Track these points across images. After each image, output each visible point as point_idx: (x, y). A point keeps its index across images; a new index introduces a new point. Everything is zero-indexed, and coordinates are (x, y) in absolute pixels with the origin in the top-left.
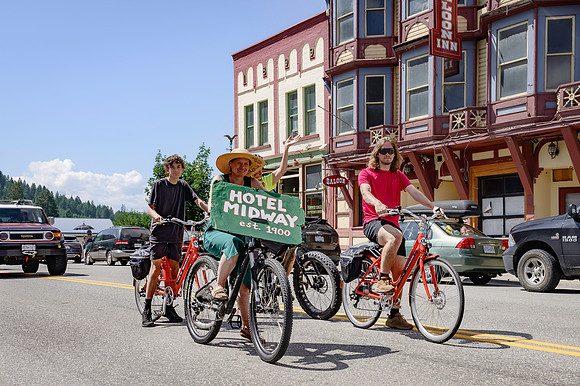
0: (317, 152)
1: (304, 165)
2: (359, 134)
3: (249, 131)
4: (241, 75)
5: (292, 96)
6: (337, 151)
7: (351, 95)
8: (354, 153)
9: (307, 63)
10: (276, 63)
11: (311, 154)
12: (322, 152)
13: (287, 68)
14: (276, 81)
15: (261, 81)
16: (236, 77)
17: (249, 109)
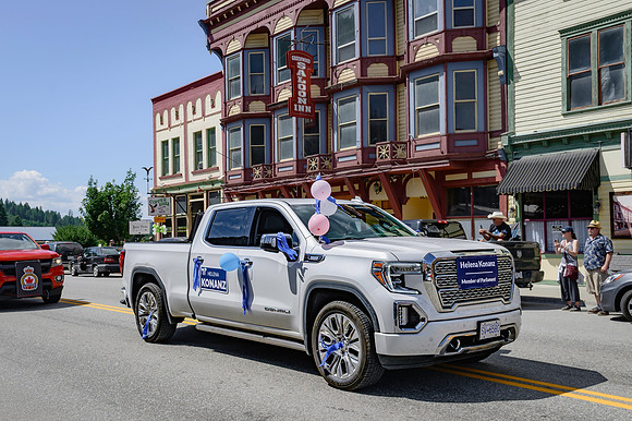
0: (217, 181)
1: (207, 191)
2: (245, 170)
3: (165, 161)
4: (158, 116)
5: (198, 135)
6: (230, 183)
7: (239, 139)
8: (242, 184)
9: (209, 110)
10: (185, 108)
11: (212, 183)
12: (221, 181)
13: (194, 113)
14: (186, 123)
15: (174, 122)
16: (155, 117)
17: (165, 143)
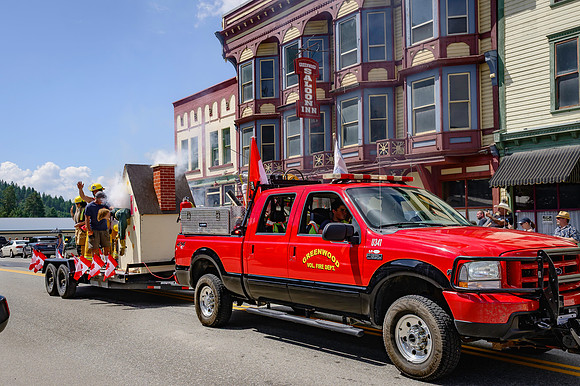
0: (232, 177)
1: (223, 185)
4: (179, 117)
5: (214, 135)
9: (224, 112)
10: (203, 111)
11: (228, 178)
12: (235, 176)
13: (211, 115)
14: (203, 124)
15: (193, 124)
16: (176, 121)
17: (185, 142)
